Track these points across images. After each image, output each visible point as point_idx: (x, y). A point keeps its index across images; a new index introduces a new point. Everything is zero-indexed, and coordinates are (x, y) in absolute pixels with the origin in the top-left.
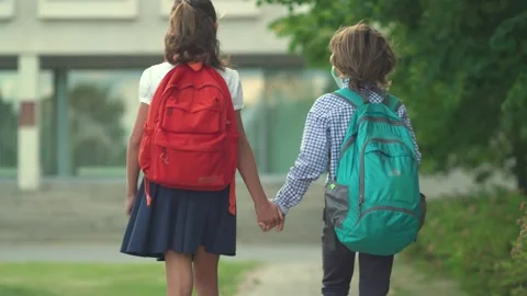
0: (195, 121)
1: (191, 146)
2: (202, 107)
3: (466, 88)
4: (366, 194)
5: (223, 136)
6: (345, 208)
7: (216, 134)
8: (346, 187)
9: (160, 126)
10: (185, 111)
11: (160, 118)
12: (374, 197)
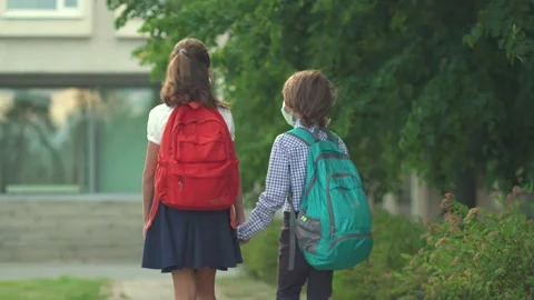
0: (205, 152)
1: (204, 174)
2: (209, 140)
3: (353, 121)
4: (337, 226)
5: (229, 163)
6: (318, 237)
7: (224, 162)
8: (319, 220)
9: (175, 159)
10: (196, 144)
11: (173, 150)
12: (344, 228)
